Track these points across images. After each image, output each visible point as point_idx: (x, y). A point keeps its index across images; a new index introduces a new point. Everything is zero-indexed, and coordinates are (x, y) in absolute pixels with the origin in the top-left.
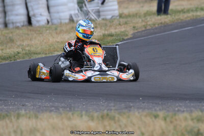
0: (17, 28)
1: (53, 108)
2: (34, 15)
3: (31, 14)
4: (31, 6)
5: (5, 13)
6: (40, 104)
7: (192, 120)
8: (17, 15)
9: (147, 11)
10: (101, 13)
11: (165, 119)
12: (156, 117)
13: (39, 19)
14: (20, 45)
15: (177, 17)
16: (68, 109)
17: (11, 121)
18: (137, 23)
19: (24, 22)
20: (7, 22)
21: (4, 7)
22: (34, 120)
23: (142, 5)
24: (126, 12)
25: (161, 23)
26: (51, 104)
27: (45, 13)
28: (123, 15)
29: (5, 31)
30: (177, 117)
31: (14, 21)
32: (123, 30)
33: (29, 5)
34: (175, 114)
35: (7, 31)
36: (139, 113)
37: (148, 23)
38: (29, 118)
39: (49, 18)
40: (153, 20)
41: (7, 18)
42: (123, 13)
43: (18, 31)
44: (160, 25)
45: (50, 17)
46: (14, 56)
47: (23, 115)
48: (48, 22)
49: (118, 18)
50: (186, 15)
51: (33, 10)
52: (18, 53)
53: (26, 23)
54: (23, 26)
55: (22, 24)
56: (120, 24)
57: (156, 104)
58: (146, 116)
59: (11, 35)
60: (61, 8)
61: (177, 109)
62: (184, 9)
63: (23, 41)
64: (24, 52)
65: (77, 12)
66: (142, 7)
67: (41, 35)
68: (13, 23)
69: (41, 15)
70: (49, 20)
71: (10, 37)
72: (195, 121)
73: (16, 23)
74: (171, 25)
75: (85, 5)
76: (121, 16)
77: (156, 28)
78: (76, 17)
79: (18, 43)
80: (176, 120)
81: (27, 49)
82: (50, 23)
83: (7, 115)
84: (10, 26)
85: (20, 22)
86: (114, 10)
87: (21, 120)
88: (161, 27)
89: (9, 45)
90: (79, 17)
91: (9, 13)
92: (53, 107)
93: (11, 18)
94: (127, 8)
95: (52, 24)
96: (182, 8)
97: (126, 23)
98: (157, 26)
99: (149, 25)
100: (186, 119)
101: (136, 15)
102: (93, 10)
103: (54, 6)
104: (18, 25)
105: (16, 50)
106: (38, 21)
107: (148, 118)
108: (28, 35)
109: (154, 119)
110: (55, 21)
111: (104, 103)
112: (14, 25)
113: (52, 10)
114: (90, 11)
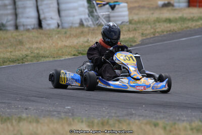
0: (28, 30)
1: (55, 113)
2: (45, 19)
3: (42, 16)
4: (42, 10)
5: (16, 15)
6: (43, 108)
7: (192, 129)
8: (28, 18)
9: (157, 18)
10: (112, 19)
11: (165, 128)
12: (156, 125)
13: (49, 22)
14: (30, 47)
15: (185, 25)
16: (70, 114)
17: (12, 125)
18: (146, 30)
19: (34, 25)
20: (18, 24)
21: (15, 9)
22: (35, 125)
23: (152, 12)
24: (136, 18)
25: (170, 31)
26: (54, 108)
27: (56, 16)
28: (133, 22)
29: (15, 34)
30: (176, 126)
31: (25, 23)
32: (131, 36)
33: (40, 8)
34: (175, 124)
35: (18, 34)
36: (139, 121)
37: (157, 30)
38: (30, 122)
39: (59, 22)
40: (162, 27)
41: (18, 21)
42: (133, 19)
43: (28, 34)
44: (168, 33)
45: (61, 20)
46: (22, 59)
47: (24, 119)
48: (59, 26)
49: (128, 23)
50: (194, 24)
51: (44, 13)
52: (27, 56)
53: (37, 26)
54: (33, 29)
55: (33, 27)
56: (129, 30)
57: (158, 112)
58: (146, 124)
59: (20, 38)
60: (72, 12)
61: (177, 118)
62: (194, 17)
63: (32, 43)
64: (33, 55)
65: (87, 16)
66: (153, 14)
67: (50, 39)
68: (24, 25)
69: (51, 18)
70: (60, 24)
71: (19, 40)
72: (195, 131)
73: (27, 25)
74: (180, 33)
75: (96, 10)
76: (130, 22)
77: (164, 36)
78: (86, 22)
79: (27, 46)
80: (176, 129)
81: (36, 51)
82: (60, 27)
83: (8, 119)
84: (21, 28)
85: (30, 25)
86: (124, 16)
87: (21, 124)
88: (170, 34)
89: (19, 47)
90: (89, 21)
91: (20, 16)
92: (55, 111)
93: (22, 20)
94: (137, 14)
95: (63, 28)
96: (192, 16)
97: (135, 30)
98: (165, 33)
99: (158, 32)
100: (185, 129)
101: (146, 22)
102: (103, 15)
103: (65, 10)
104: (29, 27)
105: (24, 53)
106: (49, 25)
107: (148, 127)
108: (38, 37)
109: (153, 127)
110: (66, 25)
111: (107, 109)
112: (25, 27)
113: (63, 14)
114: (100, 16)
